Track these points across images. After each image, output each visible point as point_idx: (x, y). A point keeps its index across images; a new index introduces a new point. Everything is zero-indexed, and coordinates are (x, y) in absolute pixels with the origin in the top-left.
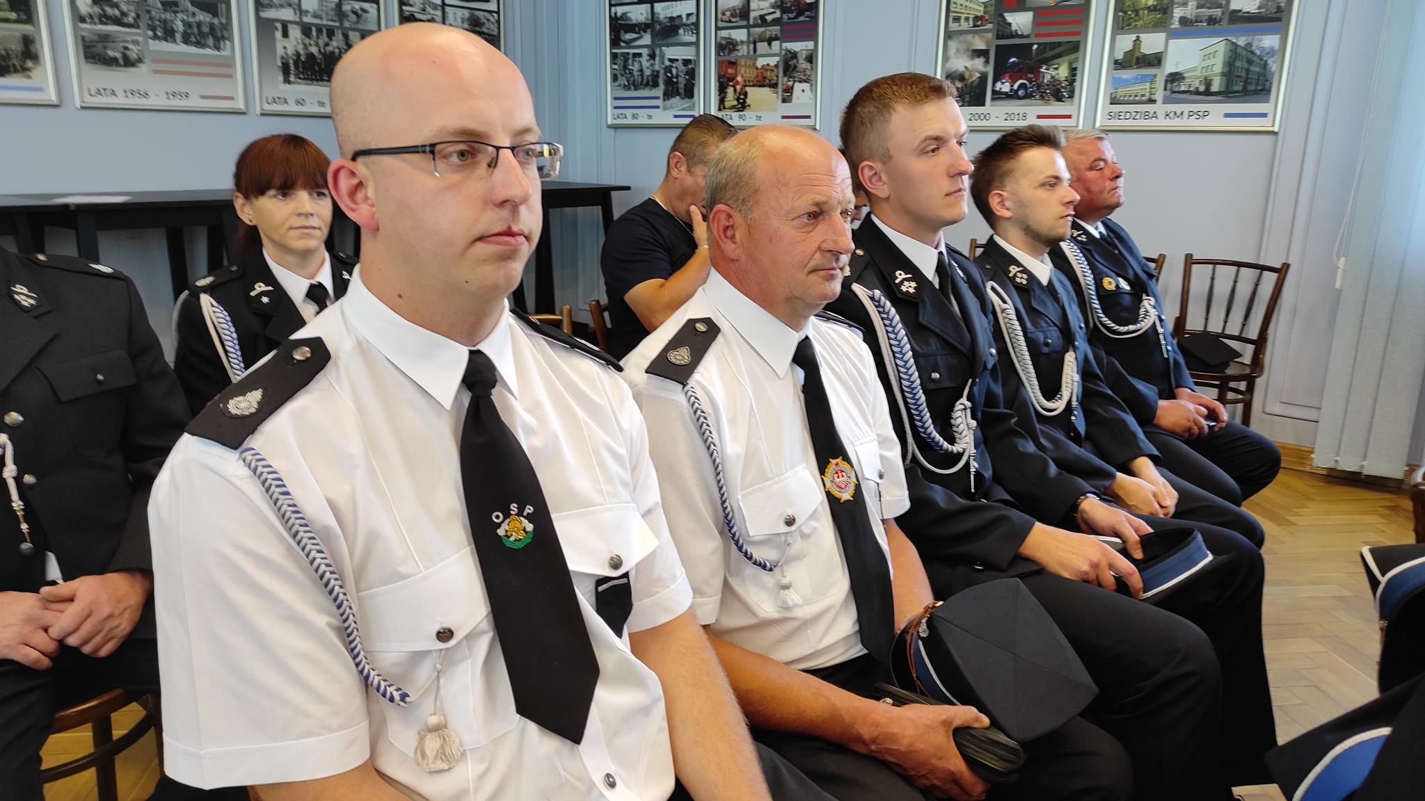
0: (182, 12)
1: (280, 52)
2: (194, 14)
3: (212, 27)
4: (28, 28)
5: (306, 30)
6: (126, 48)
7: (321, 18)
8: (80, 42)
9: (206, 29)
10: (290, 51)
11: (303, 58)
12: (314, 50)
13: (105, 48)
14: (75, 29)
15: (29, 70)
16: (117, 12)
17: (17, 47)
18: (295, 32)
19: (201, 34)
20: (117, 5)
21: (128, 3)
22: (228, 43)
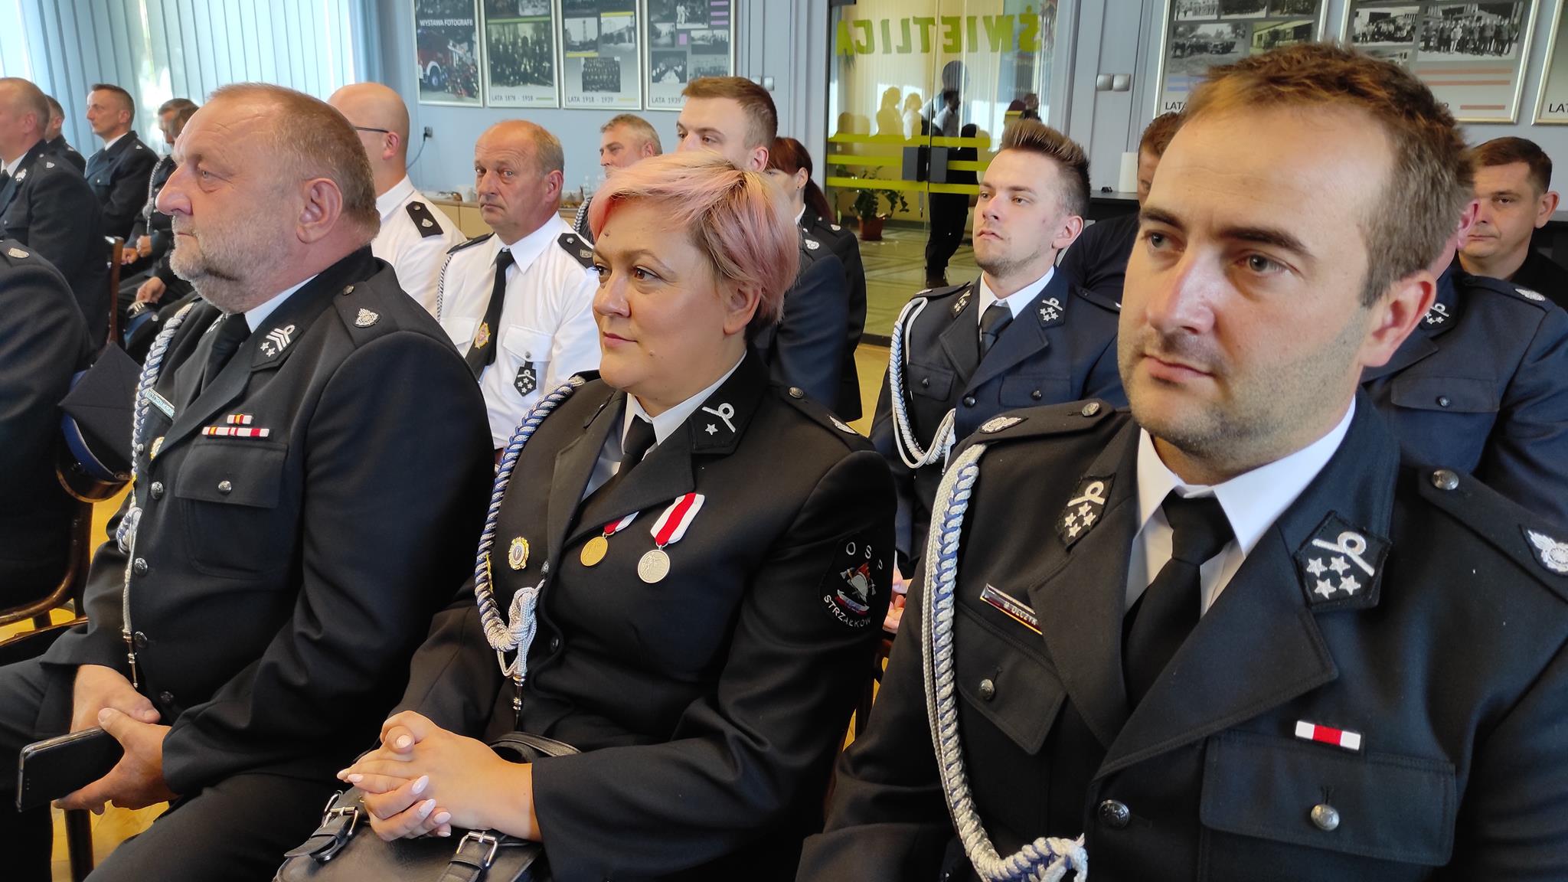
0: (1466, 18)
2: (1479, 19)
3: (1499, 32)
9: (1489, 33)
16: (1391, 28)
19: (1483, 39)
20: (1393, 21)
21: (1406, 16)
22: (1514, 46)
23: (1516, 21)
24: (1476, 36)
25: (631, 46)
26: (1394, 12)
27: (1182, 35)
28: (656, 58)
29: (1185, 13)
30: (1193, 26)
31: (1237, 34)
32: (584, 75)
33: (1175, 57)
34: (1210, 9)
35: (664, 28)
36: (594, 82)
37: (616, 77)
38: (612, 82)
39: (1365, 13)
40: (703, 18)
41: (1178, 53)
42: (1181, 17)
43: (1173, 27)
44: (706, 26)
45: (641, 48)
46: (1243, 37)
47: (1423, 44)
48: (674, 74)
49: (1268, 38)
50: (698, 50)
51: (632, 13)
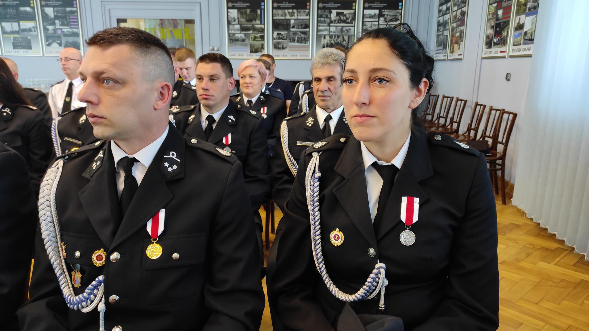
0: (298, 35)
1: (322, 43)
2: (300, 35)
3: (305, 38)
4: (262, 42)
5: (331, 37)
6: (283, 45)
7: (336, 33)
8: (273, 44)
9: (303, 39)
10: (326, 43)
11: (329, 44)
12: (333, 42)
13: (279, 45)
14: (273, 41)
15: (262, 51)
16: (282, 37)
17: (260, 46)
18: (327, 37)
19: (302, 40)
20: (282, 35)
21: (285, 34)
22: (308, 42)
23: (308, 36)
24: (300, 39)
25: (36, 33)
26: (282, 33)
27: (232, 36)
28: (47, 38)
29: (232, 31)
30: (234, 34)
31: (246, 37)
32: (13, 43)
33: (230, 42)
34: (238, 30)
35: (50, 28)
36: (18, 46)
37: (29, 44)
38: (27, 46)
39: (276, 33)
40: (67, 25)
41: (231, 41)
42: (231, 32)
43: (229, 34)
44: (69, 27)
45: (41, 34)
46: (247, 37)
47: (289, 41)
48: (56, 44)
49: (254, 38)
50: (66, 35)
51: (35, 22)
